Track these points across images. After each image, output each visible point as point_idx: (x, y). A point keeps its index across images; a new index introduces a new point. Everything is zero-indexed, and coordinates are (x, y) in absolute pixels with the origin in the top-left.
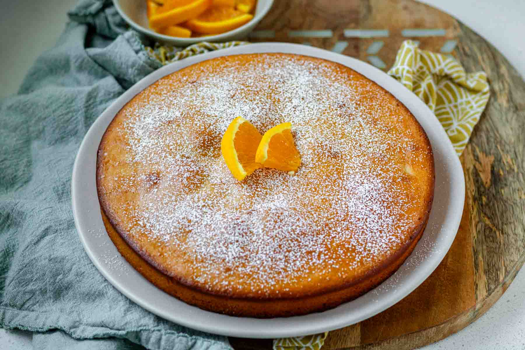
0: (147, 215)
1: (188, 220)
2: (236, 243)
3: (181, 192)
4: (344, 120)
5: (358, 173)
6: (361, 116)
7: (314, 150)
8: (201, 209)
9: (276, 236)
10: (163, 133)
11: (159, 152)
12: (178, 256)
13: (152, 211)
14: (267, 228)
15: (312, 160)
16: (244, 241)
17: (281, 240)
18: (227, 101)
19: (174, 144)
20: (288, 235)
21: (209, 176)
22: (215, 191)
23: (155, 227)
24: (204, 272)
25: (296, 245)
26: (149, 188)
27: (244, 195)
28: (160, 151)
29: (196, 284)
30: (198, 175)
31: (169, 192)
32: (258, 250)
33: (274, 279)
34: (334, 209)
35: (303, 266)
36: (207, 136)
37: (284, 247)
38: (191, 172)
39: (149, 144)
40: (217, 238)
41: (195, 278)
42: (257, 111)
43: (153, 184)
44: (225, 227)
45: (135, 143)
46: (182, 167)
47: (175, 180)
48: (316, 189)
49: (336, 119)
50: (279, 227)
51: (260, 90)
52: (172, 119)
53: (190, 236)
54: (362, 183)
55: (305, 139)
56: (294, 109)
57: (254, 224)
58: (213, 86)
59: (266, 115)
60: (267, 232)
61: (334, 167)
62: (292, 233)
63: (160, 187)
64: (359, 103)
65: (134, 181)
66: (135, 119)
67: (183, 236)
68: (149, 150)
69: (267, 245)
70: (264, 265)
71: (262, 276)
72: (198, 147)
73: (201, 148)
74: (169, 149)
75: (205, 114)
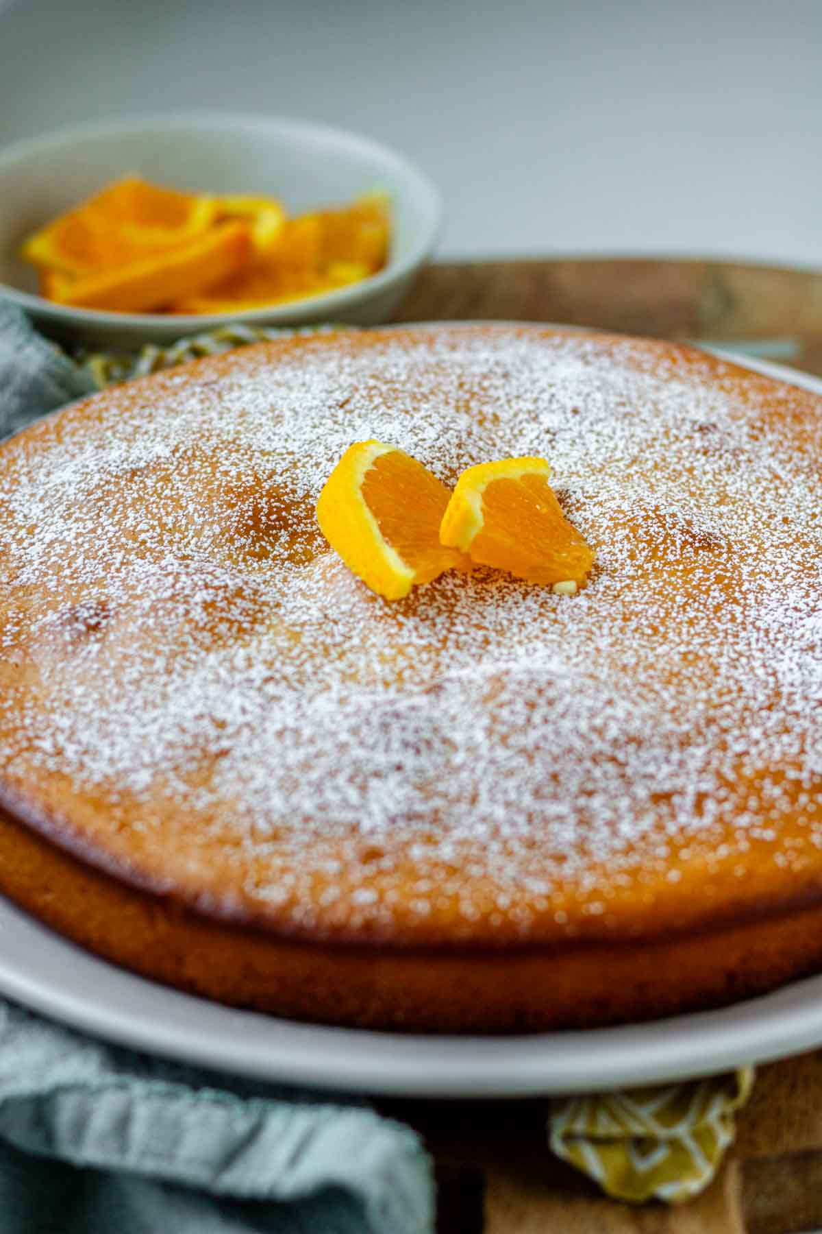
0: (65, 723)
1: (213, 720)
2: (394, 774)
3: (184, 644)
4: (721, 463)
5: (794, 588)
6: (773, 455)
7: (634, 530)
8: (260, 689)
9: (537, 748)
10: (114, 502)
11: (100, 553)
12: (187, 829)
13: (83, 708)
14: (504, 723)
15: (632, 557)
16: (424, 767)
17: (558, 759)
18: (323, 417)
19: (153, 527)
20: (578, 744)
21: (278, 605)
22: (306, 640)
23: (96, 752)
24: (284, 871)
25: (611, 774)
26: (72, 643)
27: (409, 644)
28: (106, 549)
29: (256, 910)
30: (244, 598)
31: (141, 647)
32: (477, 792)
34: (728, 678)
36: (265, 499)
37: (569, 779)
38: (217, 588)
39: (66, 533)
40: (324, 762)
41: (250, 890)
42: (431, 434)
43: (84, 629)
44: (350, 728)
45: (18, 537)
47: (161, 613)
48: (655, 630)
49: (691, 459)
50: (546, 721)
51: (432, 393)
52: (142, 464)
53: (226, 766)
54: (813, 610)
55: (600, 504)
56: (549, 437)
57: (454, 718)
58: (275, 387)
59: (459, 446)
61: (707, 571)
62: (594, 737)
63: (112, 638)
64: (758, 424)
65: (19, 633)
66: (16, 481)
67: (200, 769)
68: (67, 551)
70: (503, 835)
72: (237, 531)
73: (247, 533)
74: (135, 541)
75: (254, 448)
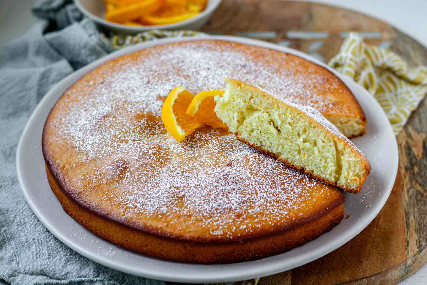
0: (131, 198)
1: (175, 187)
2: (233, 192)
3: (154, 167)
4: (254, 76)
6: (264, 69)
8: (182, 175)
9: (265, 175)
10: (104, 128)
11: (109, 144)
12: (185, 221)
13: (134, 193)
14: (254, 170)
16: (240, 188)
17: (272, 177)
18: (145, 88)
19: (120, 133)
20: (275, 171)
21: (169, 149)
22: (185, 158)
23: (146, 205)
24: (218, 225)
25: (286, 178)
26: (121, 174)
27: (213, 152)
28: (110, 143)
29: (216, 237)
30: (161, 149)
31: (142, 171)
32: (256, 191)
33: (284, 210)
35: (302, 192)
37: (277, 182)
38: (153, 148)
39: (95, 140)
40: (213, 192)
41: (212, 233)
43: (122, 169)
44: (216, 181)
45: (81, 144)
46: (142, 147)
47: (142, 159)
50: (264, 167)
51: (168, 72)
52: (105, 114)
53: (186, 200)
56: (206, 79)
57: (239, 171)
58: (124, 80)
60: (256, 174)
63: (132, 170)
64: (254, 61)
66: (67, 126)
67: (178, 202)
68: (99, 145)
69: (262, 185)
70: (269, 201)
71: (273, 211)
72: (144, 129)
73: (147, 128)
74: (118, 138)
75: (133, 102)
